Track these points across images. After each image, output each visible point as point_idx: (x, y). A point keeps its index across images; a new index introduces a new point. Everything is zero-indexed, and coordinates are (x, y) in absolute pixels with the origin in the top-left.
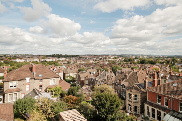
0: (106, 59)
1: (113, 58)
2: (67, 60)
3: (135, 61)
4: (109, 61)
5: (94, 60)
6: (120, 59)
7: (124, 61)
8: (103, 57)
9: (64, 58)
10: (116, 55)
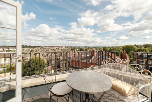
0: (60, 49)
1: (65, 48)
2: (31, 49)
3: (78, 49)
4: (61, 50)
5: (52, 49)
6: (69, 48)
7: (71, 49)
8: (58, 48)
9: (28, 48)
10: (67, 46)
